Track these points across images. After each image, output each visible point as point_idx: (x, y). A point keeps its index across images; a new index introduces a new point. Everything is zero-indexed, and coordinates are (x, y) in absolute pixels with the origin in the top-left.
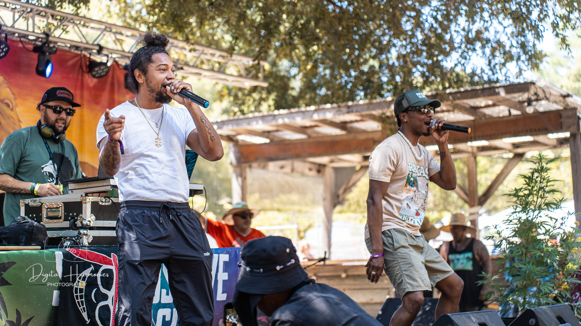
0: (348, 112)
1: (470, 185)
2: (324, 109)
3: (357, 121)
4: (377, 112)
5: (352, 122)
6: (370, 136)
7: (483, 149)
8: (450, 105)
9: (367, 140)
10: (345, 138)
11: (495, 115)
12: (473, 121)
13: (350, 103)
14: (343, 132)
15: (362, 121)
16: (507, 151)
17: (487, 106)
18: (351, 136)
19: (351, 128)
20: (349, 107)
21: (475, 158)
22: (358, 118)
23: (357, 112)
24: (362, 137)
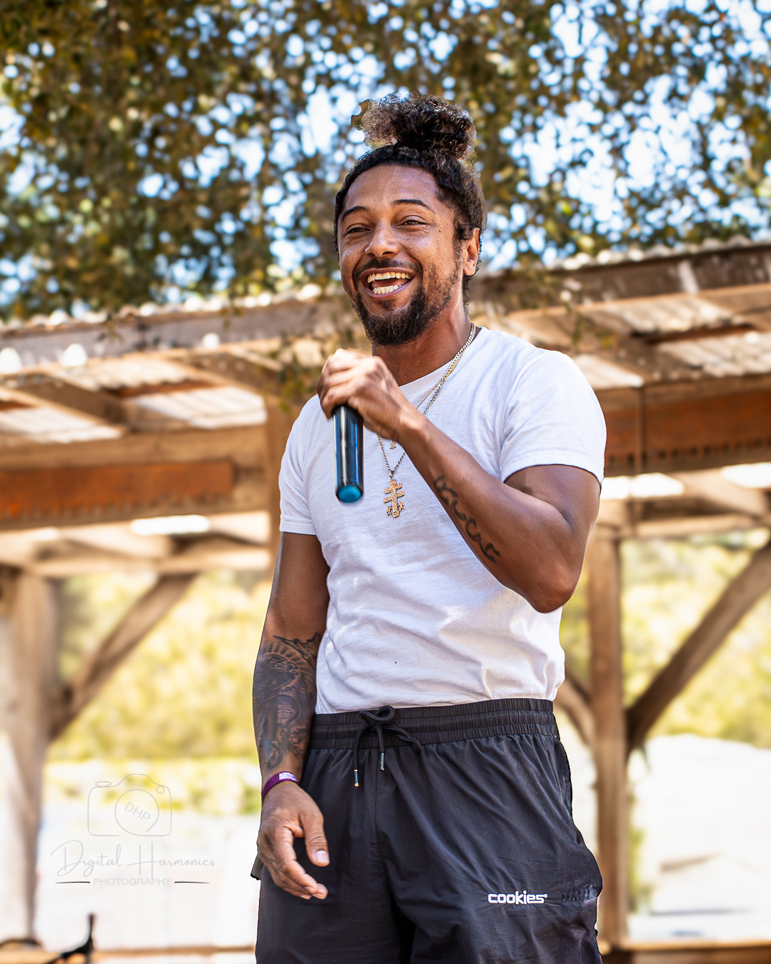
0: (141, 347)
1: (596, 654)
2: (41, 331)
3: (166, 387)
4: (256, 349)
5: (146, 389)
6: (222, 448)
7: (650, 510)
8: (557, 323)
9: (206, 464)
10: (117, 454)
11: (720, 368)
12: (640, 390)
13: (147, 310)
14: (108, 432)
15: (187, 385)
16: (745, 522)
17: (700, 332)
18: (141, 449)
19: (143, 412)
20: (143, 325)
21: (616, 543)
22: (174, 373)
23: (175, 345)
24: (185, 452)
